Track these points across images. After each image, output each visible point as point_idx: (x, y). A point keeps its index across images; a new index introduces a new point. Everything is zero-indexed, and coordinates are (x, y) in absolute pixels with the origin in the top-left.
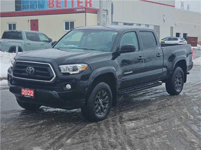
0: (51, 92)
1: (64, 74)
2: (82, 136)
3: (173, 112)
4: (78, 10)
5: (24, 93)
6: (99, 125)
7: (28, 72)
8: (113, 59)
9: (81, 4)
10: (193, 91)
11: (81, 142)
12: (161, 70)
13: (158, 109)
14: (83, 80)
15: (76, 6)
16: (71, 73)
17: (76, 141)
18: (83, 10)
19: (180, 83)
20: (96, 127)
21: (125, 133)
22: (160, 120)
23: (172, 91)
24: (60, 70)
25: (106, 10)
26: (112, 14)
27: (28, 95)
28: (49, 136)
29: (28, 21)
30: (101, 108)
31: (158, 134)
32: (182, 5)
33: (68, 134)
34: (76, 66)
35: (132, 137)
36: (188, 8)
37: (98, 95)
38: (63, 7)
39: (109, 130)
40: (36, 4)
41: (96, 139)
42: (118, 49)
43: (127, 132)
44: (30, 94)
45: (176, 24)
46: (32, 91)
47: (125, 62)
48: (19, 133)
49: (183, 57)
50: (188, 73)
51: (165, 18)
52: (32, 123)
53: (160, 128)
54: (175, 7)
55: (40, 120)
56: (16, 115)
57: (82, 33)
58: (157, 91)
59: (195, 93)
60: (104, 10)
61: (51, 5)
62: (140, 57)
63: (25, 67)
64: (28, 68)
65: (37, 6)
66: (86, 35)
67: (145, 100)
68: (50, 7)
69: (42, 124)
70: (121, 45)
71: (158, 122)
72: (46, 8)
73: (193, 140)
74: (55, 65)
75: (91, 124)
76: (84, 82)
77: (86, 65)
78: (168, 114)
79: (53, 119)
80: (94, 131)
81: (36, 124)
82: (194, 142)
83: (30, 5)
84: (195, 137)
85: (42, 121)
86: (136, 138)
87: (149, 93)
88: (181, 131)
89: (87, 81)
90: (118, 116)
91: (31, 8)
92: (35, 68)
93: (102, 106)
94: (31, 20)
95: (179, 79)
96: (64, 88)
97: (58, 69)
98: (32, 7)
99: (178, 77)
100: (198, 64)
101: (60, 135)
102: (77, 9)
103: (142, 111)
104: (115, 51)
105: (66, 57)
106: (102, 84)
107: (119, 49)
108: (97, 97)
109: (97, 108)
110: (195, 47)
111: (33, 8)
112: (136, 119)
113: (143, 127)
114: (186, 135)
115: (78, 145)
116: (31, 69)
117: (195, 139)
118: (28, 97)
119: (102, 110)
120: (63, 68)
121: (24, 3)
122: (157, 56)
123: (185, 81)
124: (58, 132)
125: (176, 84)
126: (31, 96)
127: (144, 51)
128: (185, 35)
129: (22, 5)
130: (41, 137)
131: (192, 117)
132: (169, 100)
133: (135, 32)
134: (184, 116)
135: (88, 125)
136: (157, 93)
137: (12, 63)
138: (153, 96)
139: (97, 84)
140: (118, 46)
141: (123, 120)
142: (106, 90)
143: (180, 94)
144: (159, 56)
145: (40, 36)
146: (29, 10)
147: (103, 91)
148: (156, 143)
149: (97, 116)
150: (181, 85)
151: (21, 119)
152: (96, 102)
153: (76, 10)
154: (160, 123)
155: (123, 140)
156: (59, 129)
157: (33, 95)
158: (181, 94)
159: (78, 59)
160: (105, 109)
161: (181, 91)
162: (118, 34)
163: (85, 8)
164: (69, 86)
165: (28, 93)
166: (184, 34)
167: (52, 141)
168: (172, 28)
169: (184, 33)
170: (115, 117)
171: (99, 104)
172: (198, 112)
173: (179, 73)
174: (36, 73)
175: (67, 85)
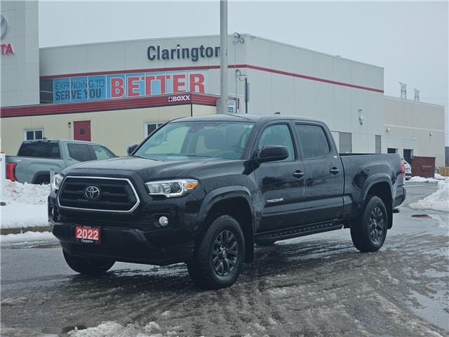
0: (131, 231)
1: (156, 197)
2: (189, 308)
3: (361, 274)
4: (175, 99)
5: (81, 235)
6: (220, 294)
7: (89, 195)
8: (247, 172)
9: (180, 88)
10: (407, 246)
11: (187, 316)
12: (340, 199)
13: (333, 271)
14: (190, 213)
15: (170, 90)
16: (168, 196)
17: (178, 314)
18: (185, 98)
19: (379, 228)
20: (216, 297)
21: (269, 304)
22: (334, 286)
23: (364, 244)
24: (148, 191)
25: (235, 99)
26: (246, 101)
27: (89, 238)
28: (128, 309)
29: (69, 123)
30: (225, 263)
31: (329, 304)
32: (404, 91)
33: (164, 306)
34: (177, 183)
35: (281, 308)
36: (417, 97)
37: (219, 239)
38: (143, 94)
39: (240, 300)
40: (85, 88)
41: (215, 311)
42: (255, 155)
43: (271, 301)
44: (93, 236)
45: (389, 129)
46: (95, 231)
47: (270, 184)
48: (74, 305)
49: (385, 178)
50: (397, 211)
51: (362, 117)
52: (95, 292)
53: (334, 296)
54: (385, 94)
55: (110, 288)
56: (63, 282)
57: (188, 128)
58: (336, 247)
59: (410, 249)
60: (230, 98)
61: (117, 91)
62: (298, 171)
63: (83, 188)
64: (89, 189)
65: (86, 94)
66: (193, 130)
67: (311, 259)
68: (114, 95)
69: (114, 294)
70: (260, 148)
71: (331, 288)
72: (107, 96)
73: (391, 310)
74: (139, 181)
75: (206, 293)
76: (192, 215)
77: (195, 182)
78: (352, 277)
79: (135, 286)
80: (212, 302)
81: (103, 293)
82: (392, 313)
83: (72, 91)
84: (395, 306)
85: (114, 290)
86: (288, 309)
87: (319, 249)
88: (372, 299)
89: (196, 215)
90: (257, 282)
91: (74, 97)
92: (100, 188)
93: (226, 259)
94: (74, 122)
95: (378, 221)
96: (155, 224)
97: (144, 188)
98: (77, 94)
99: (374, 215)
100: (429, 207)
101: (148, 307)
102: (173, 96)
103: (303, 274)
104: (249, 158)
105: (158, 167)
106: (225, 218)
107: (257, 155)
108: (216, 241)
109: (217, 263)
110: (430, 180)
111: (78, 98)
112: (290, 285)
113: (303, 295)
114: (379, 304)
115: (184, 319)
116: (94, 190)
117: (395, 309)
118: (88, 241)
119: (226, 268)
120: (153, 186)
121: (58, 88)
122: (331, 172)
123: (390, 226)
124: (146, 303)
125: (371, 231)
126: (94, 241)
127: (306, 162)
128: (407, 153)
129: (54, 92)
130: (115, 310)
131: (396, 281)
132: (356, 258)
133: (288, 125)
134: (381, 280)
135: (200, 294)
136: (335, 249)
137: (56, 184)
138: (327, 253)
139: (215, 219)
140: (254, 150)
141: (265, 287)
142: (233, 229)
143: (381, 250)
144: (335, 173)
145: (96, 152)
146: (71, 101)
147: (228, 232)
148: (324, 314)
149: (217, 278)
150: (381, 232)
151: (73, 287)
152: (215, 252)
153: (171, 99)
154: (334, 290)
155: (264, 312)
156: (146, 299)
157: (97, 239)
158: (383, 249)
159: (180, 171)
160: (231, 266)
161: (381, 245)
162: (254, 127)
163: (191, 94)
164: (164, 220)
165: (88, 234)
166: (405, 150)
167: (134, 314)
168: (378, 138)
169: (405, 148)
170: (251, 283)
171: (221, 257)
172: (409, 274)
173: (377, 209)
174: (102, 198)
175: (161, 218)
